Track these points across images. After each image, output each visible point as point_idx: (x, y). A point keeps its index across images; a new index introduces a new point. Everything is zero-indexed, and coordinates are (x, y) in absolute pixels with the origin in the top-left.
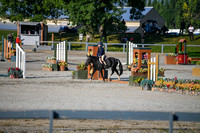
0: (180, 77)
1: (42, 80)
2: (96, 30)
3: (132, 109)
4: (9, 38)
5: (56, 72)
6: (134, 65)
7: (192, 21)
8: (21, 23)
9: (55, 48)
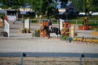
0: (85, 36)
1: (17, 38)
2: (44, 13)
3: (62, 52)
4: (1, 17)
5: (24, 34)
6: (63, 30)
7: (91, 9)
8: (7, 10)
9: (24, 22)
